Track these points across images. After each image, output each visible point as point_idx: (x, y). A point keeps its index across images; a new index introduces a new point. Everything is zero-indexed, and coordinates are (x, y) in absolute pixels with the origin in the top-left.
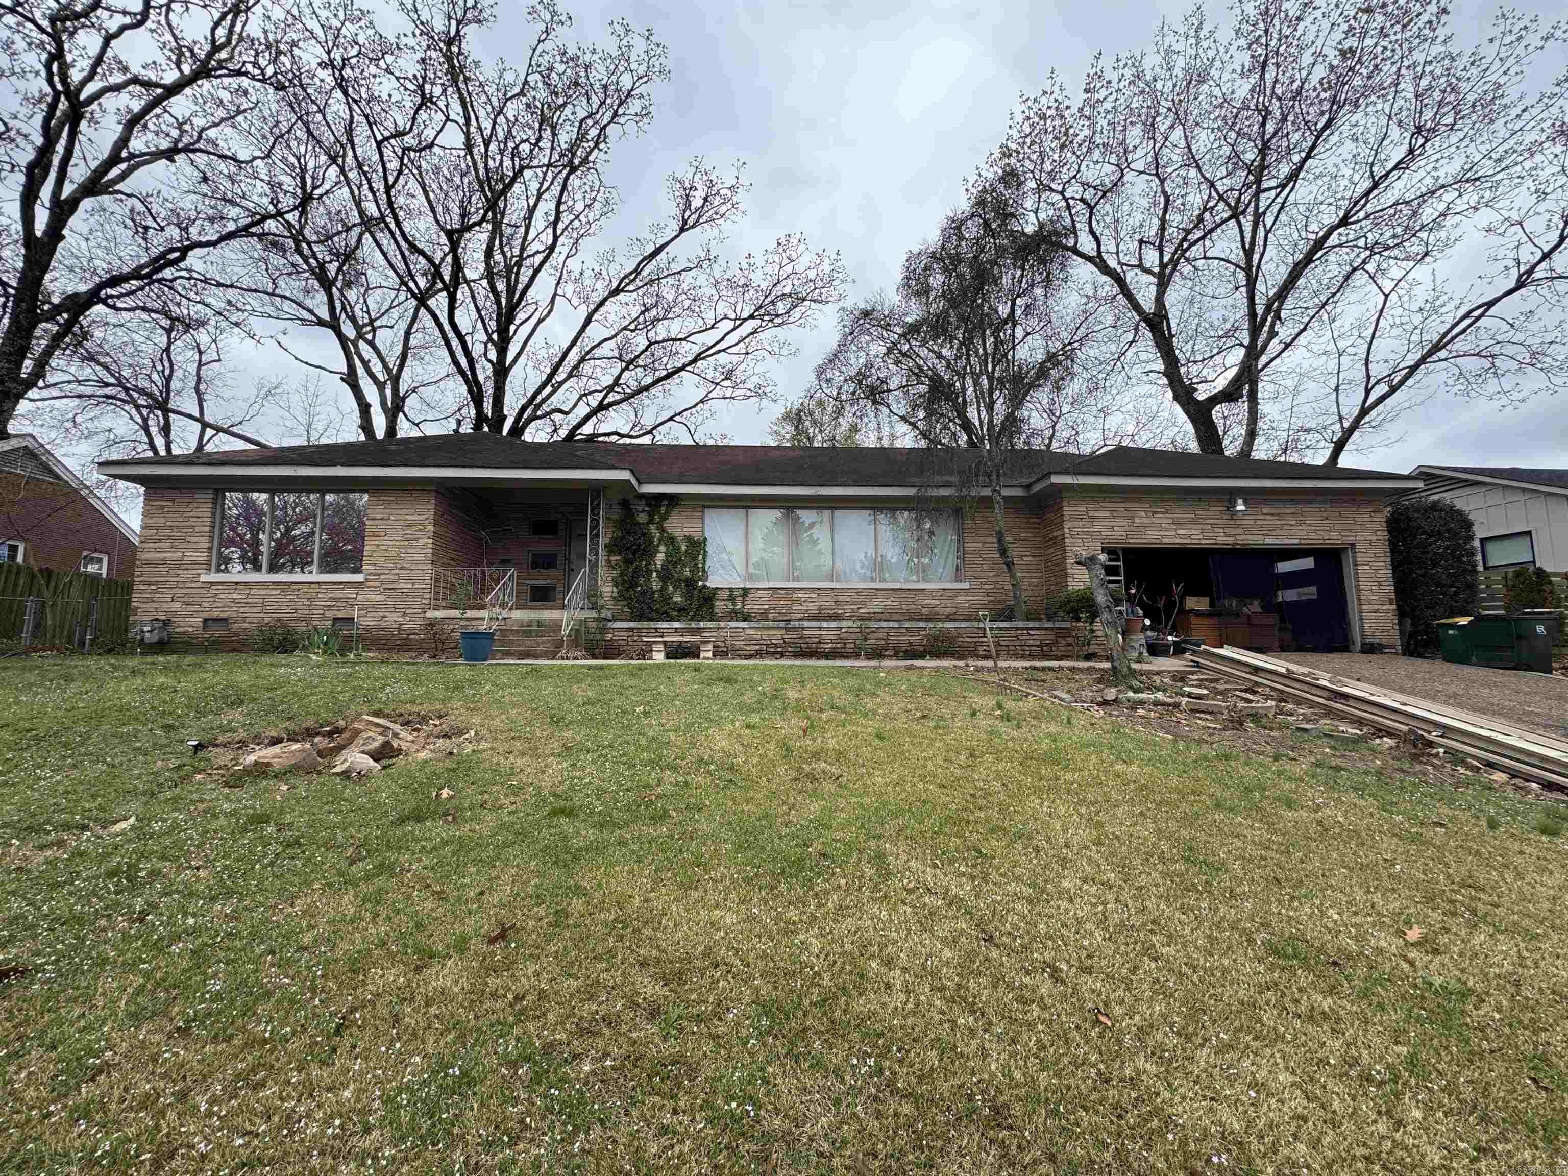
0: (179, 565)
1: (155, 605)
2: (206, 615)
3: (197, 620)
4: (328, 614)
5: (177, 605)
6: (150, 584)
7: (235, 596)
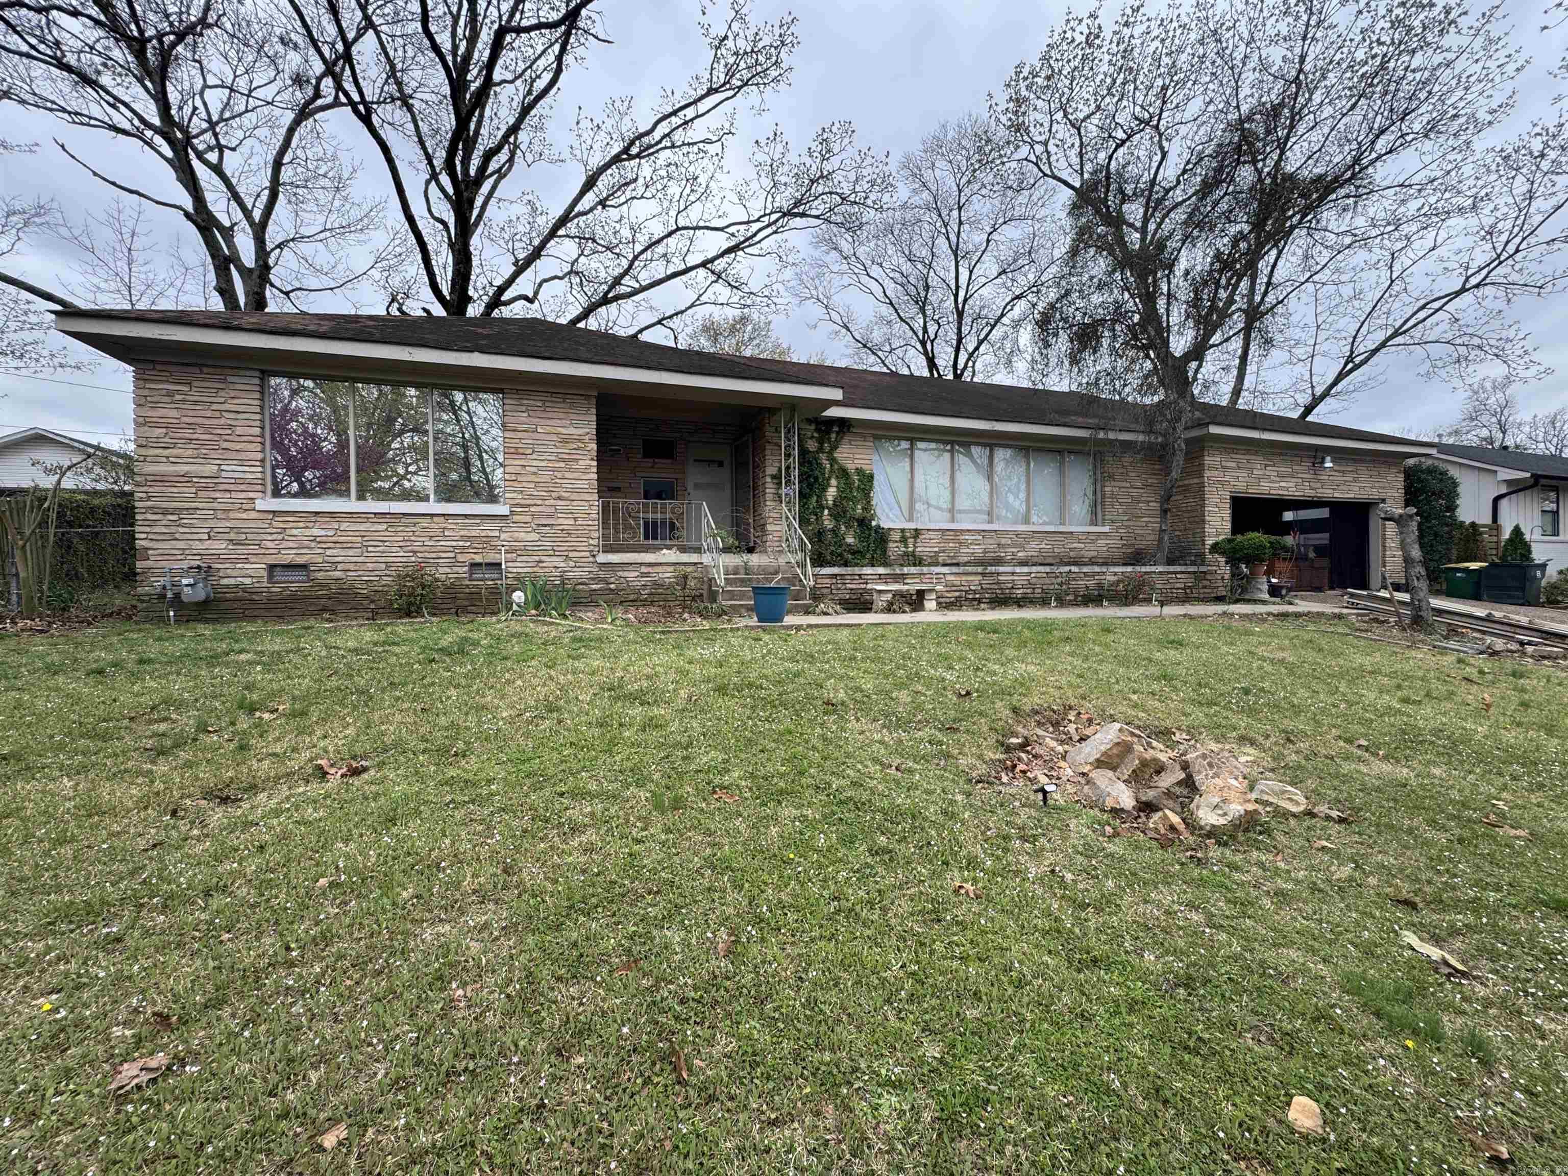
0: (212, 483)
1: (181, 545)
2: (271, 560)
3: (257, 568)
4: (460, 558)
5: (219, 546)
6: (165, 512)
7: (316, 532)
